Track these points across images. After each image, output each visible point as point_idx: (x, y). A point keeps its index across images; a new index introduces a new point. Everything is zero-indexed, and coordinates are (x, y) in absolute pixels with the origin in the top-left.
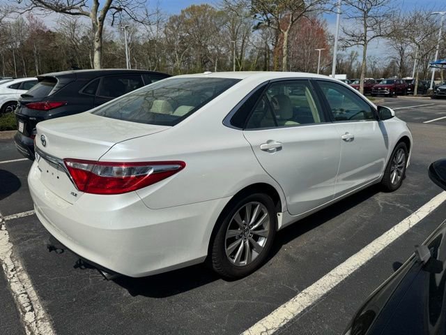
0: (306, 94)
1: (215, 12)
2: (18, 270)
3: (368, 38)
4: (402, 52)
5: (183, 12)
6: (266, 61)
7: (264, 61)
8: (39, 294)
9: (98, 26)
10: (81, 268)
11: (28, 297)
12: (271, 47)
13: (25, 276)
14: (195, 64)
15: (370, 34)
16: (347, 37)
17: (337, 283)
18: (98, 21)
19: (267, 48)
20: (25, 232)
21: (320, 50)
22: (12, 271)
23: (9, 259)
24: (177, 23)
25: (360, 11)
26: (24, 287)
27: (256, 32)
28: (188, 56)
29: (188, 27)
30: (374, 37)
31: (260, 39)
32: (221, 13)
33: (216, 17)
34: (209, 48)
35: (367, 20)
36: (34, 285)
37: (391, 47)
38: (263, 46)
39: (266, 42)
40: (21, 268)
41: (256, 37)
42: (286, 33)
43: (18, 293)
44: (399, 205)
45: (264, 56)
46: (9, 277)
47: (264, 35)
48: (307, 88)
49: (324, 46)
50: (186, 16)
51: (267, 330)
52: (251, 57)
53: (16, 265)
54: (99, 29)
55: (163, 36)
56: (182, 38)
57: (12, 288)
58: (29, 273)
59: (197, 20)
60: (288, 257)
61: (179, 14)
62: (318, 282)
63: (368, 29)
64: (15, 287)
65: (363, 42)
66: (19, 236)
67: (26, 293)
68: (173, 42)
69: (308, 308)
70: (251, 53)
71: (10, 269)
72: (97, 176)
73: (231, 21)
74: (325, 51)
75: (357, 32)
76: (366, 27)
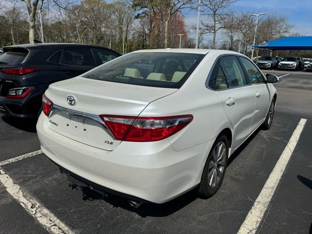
0: (234, 66)
1: (106, 4)
2: (37, 206)
3: (216, 29)
4: (232, 38)
5: (82, 2)
6: (143, 41)
7: (142, 41)
8: (67, 224)
9: (32, 9)
10: (90, 200)
11: (59, 228)
12: (147, 31)
13: (46, 211)
14: (92, 41)
15: (218, 26)
16: (203, 27)
17: (273, 193)
18: (32, 6)
19: (144, 32)
20: (24, 174)
21: (181, 35)
22: (32, 207)
23: (23, 198)
24: (78, 10)
25: (211, 10)
26: (51, 221)
27: (136, 20)
28: (86, 35)
29: (87, 14)
30: (220, 28)
31: (140, 26)
32: (111, 6)
33: (107, 8)
34: (103, 29)
35: (216, 16)
36: (58, 218)
37: (225, 35)
38: (142, 31)
39: (143, 28)
40: (38, 204)
41: (136, 24)
42: (167, 22)
43: (49, 225)
44: (277, 138)
45: (141, 38)
46: (33, 213)
47: (142, 23)
48: (234, 62)
49: (183, 32)
50: (85, 5)
51: (251, 231)
52: (133, 38)
53: (33, 203)
54: (33, 12)
55: (68, 19)
56: (82, 21)
57: (40, 222)
58: (48, 208)
59: (93, 9)
60: (232, 178)
61: (79, 4)
62: (261, 193)
63: (216, 22)
64: (43, 221)
65: (213, 31)
66: (20, 178)
67: (55, 225)
68: (75, 24)
69: (266, 212)
70: (133, 35)
71: (29, 207)
72: (137, 128)
73: (118, 12)
74: (184, 36)
75: (210, 24)
76: (215, 21)
